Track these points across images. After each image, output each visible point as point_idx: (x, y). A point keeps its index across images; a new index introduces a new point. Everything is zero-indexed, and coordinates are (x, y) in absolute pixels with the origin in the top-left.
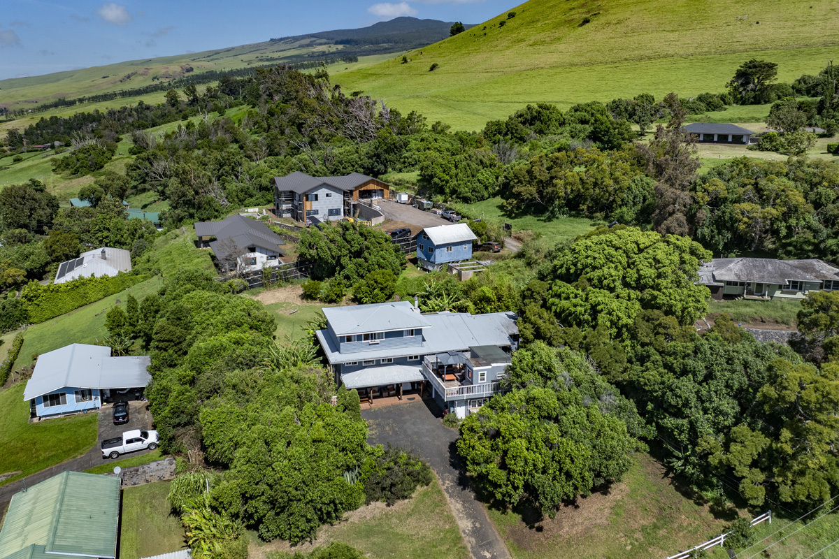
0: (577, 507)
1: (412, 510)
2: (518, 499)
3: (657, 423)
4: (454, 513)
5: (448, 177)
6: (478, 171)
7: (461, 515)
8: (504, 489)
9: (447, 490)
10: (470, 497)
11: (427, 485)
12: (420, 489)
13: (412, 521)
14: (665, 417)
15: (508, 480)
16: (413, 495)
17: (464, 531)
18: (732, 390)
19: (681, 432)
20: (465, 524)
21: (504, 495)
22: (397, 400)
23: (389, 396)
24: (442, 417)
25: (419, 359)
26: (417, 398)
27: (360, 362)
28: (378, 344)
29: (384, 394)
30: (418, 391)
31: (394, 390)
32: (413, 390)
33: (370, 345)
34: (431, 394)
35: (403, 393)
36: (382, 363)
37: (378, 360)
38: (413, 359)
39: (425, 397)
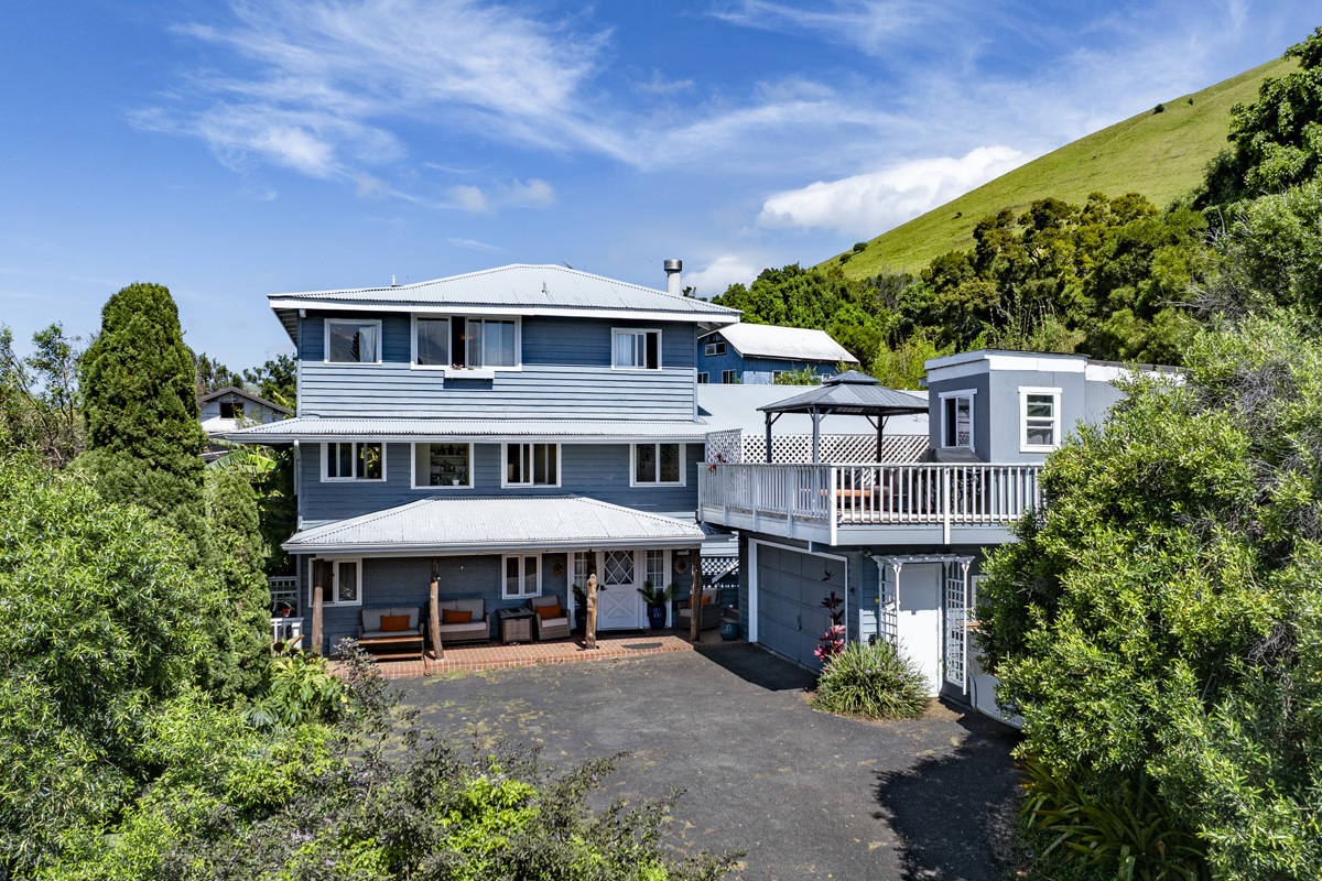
22: (571, 648)
23: (535, 638)
24: (811, 684)
25: (683, 482)
26: (672, 644)
27: (399, 450)
28: (486, 384)
29: (512, 628)
30: (680, 629)
31: (563, 613)
32: (657, 627)
33: (450, 383)
34: (741, 630)
35: (603, 635)
36: (504, 484)
37: (488, 450)
38: (658, 483)
39: (714, 640)
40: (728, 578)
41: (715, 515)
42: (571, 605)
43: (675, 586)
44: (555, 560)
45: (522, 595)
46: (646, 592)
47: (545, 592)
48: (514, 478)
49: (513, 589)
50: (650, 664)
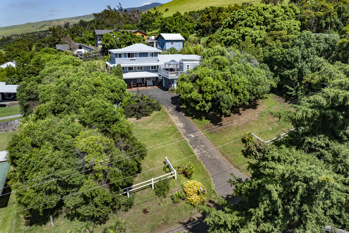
0: (241, 114)
1: (151, 120)
2: (208, 108)
3: (280, 75)
4: (174, 121)
5: (172, 25)
6: (185, 23)
7: (177, 121)
8: (201, 104)
9: (170, 113)
10: (183, 115)
11: (159, 110)
12: (155, 113)
13: (151, 124)
14: (285, 70)
15: (203, 98)
16: (152, 115)
17: (179, 128)
18: (319, 51)
19: (293, 76)
20: (179, 125)
21: (200, 108)
22: (145, 88)
23: (141, 86)
24: (168, 91)
25: (156, 69)
26: (156, 87)
27: (126, 68)
28: (135, 60)
29: (139, 85)
30: (156, 85)
31: (144, 84)
32: (154, 85)
33: (131, 60)
34: (163, 85)
35: (149, 86)
36: (137, 70)
37: (135, 67)
38: (154, 69)
39: (160, 86)
40: (161, 80)
41: (160, 74)
42: (145, 83)
43: (156, 81)
44: (143, 79)
45: (139, 82)
46: (153, 81)
47: (142, 82)
48: (138, 69)
49: (138, 81)
50: (154, 89)
